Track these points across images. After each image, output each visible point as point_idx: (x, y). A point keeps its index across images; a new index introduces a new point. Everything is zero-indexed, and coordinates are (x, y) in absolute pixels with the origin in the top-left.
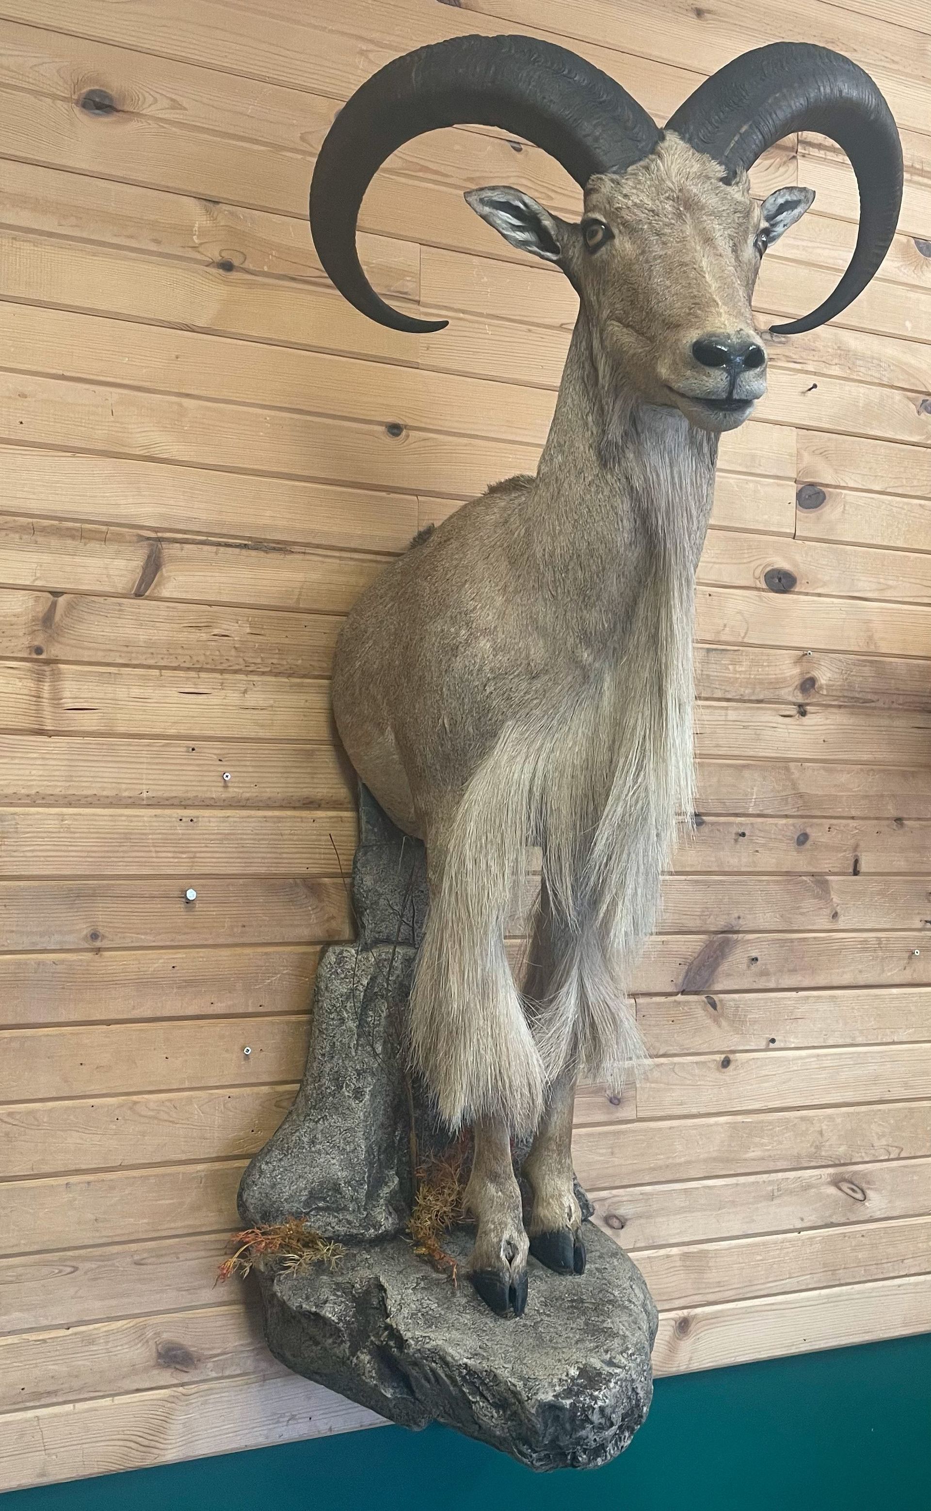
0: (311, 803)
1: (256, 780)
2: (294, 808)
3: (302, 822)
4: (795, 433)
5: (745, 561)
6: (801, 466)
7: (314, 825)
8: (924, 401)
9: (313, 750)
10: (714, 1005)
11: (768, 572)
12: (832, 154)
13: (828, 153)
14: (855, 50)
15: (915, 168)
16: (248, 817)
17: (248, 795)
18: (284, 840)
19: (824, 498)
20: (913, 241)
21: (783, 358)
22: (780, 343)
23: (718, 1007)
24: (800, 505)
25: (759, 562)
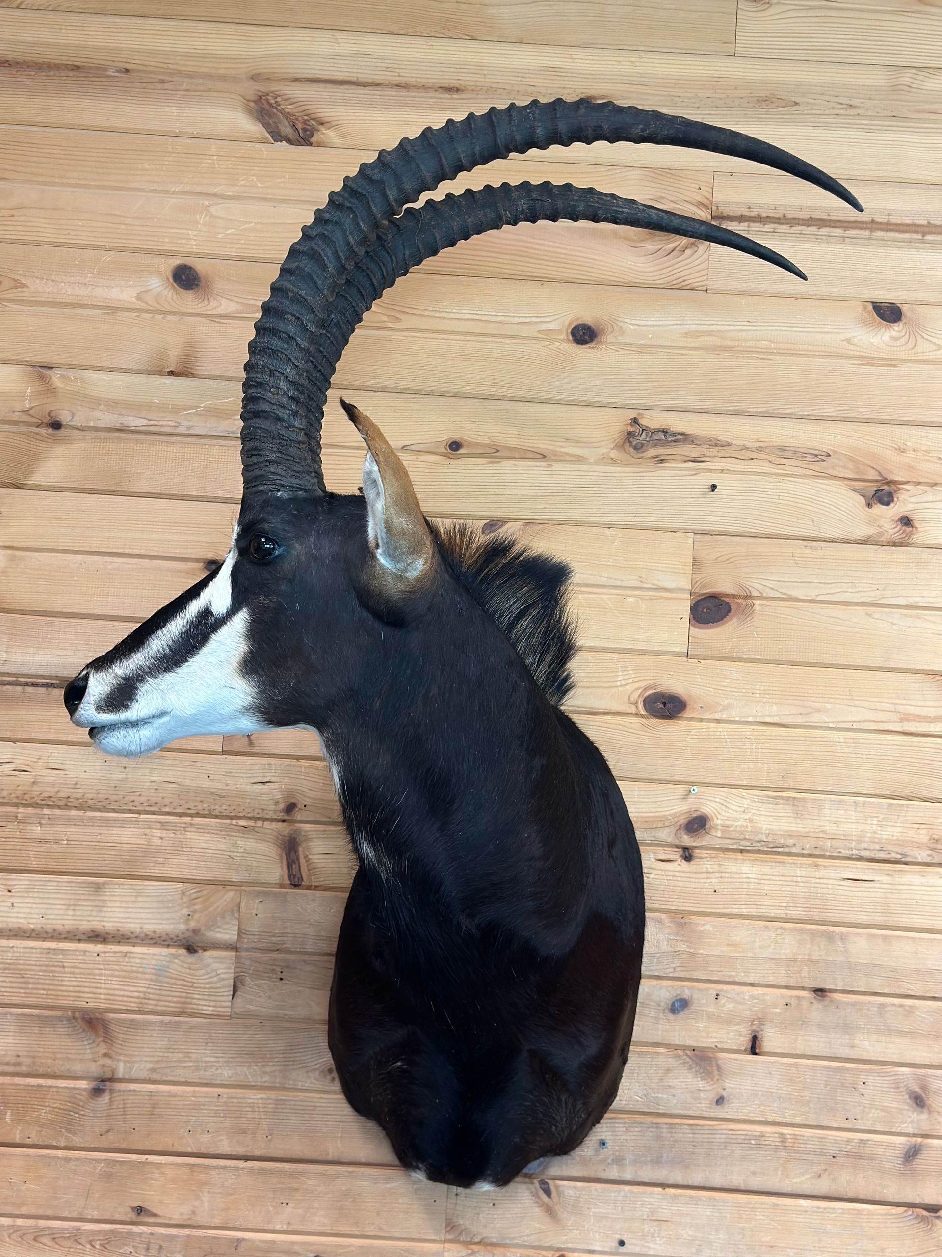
0: (97, 936)
1: (43, 911)
2: (80, 941)
3: (84, 955)
4: (690, 541)
5: (619, 684)
6: (698, 577)
7: (97, 959)
8: (877, 491)
9: (103, 884)
10: (548, 1192)
11: (648, 697)
12: (758, 224)
13: (752, 224)
14: (796, 104)
15: (878, 223)
16: (32, 948)
17: (32, 926)
18: (65, 973)
19: (729, 610)
20: (870, 307)
21: (679, 458)
22: (675, 441)
23: (554, 1194)
24: (694, 618)
25: (637, 685)
